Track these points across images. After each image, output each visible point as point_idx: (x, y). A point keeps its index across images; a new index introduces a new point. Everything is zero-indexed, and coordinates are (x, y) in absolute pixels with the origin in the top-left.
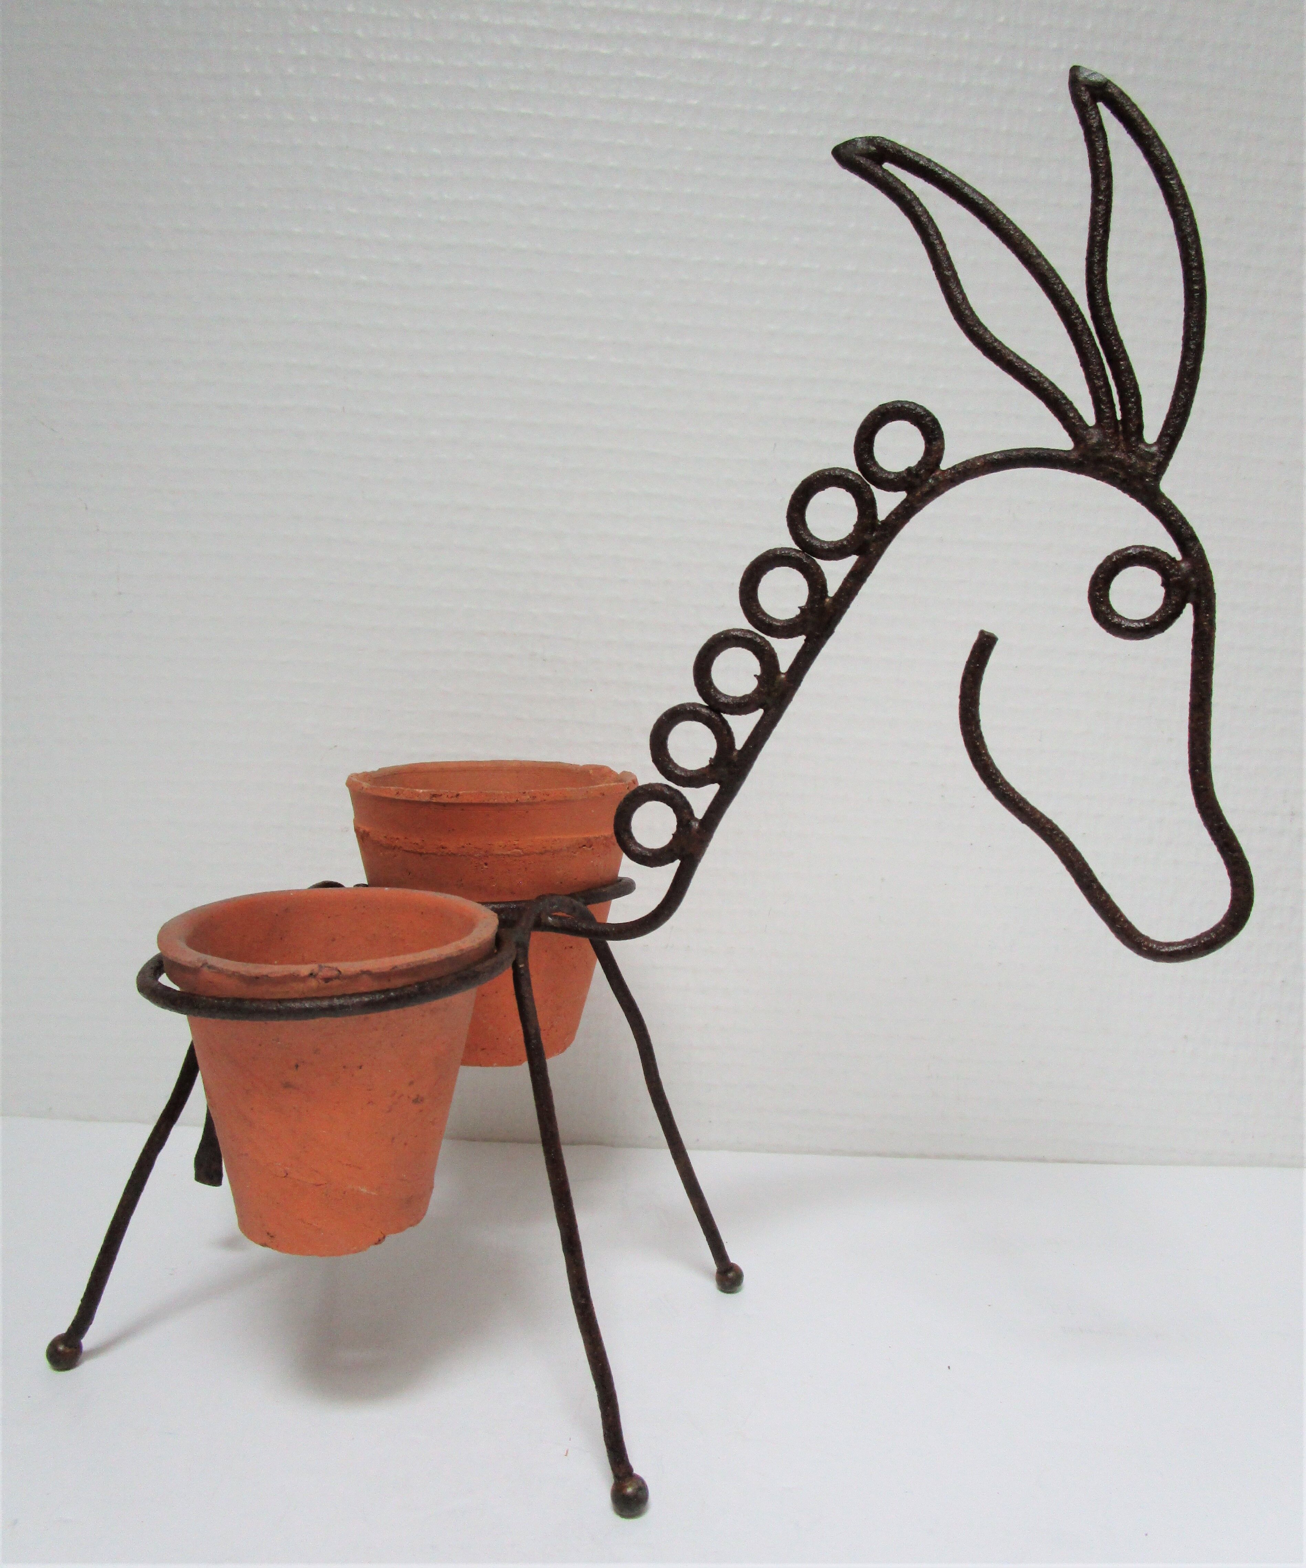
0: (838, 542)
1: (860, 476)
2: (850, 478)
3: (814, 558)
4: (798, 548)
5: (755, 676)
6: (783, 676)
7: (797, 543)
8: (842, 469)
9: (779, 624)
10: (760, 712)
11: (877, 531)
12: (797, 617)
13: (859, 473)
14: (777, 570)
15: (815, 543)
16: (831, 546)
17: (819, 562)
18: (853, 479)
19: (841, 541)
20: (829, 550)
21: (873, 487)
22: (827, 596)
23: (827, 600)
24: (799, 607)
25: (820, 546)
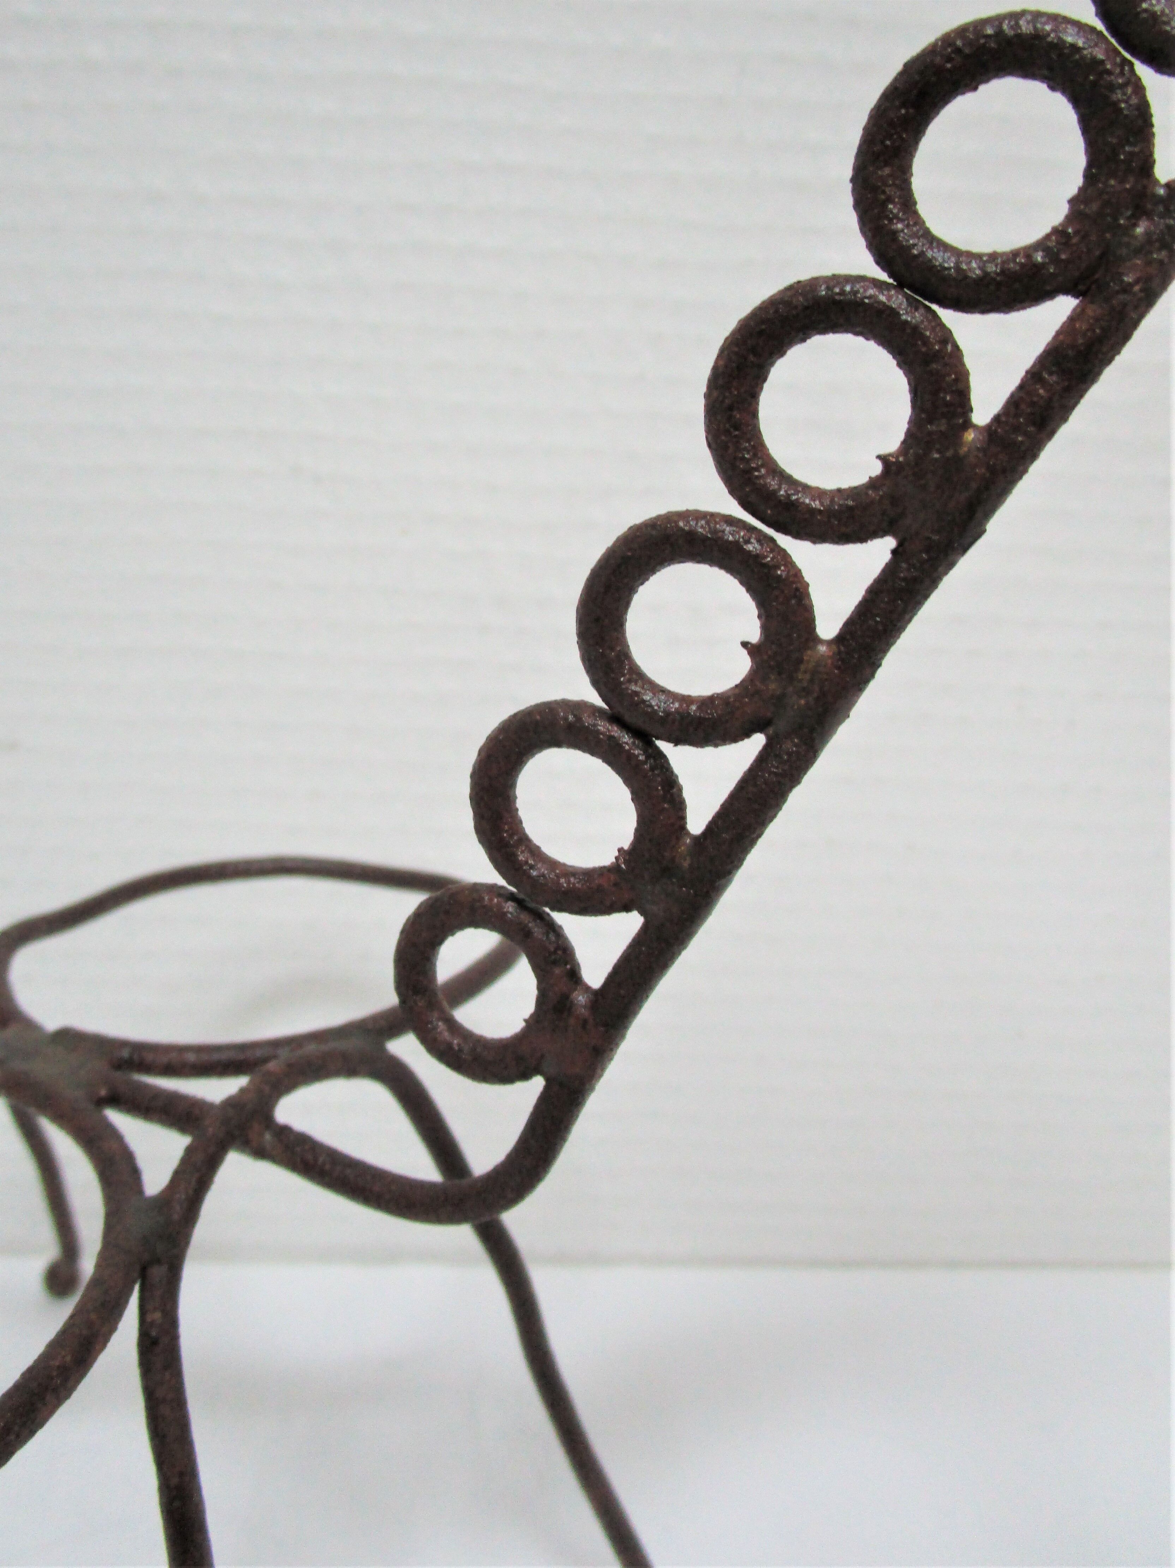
0: (1015, 254)
1: (1100, 33)
2: (1069, 39)
3: (934, 307)
4: (883, 276)
5: (745, 644)
6: (822, 649)
7: (882, 260)
8: (1037, 15)
9: (816, 504)
10: (758, 741)
11: (1149, 215)
12: (873, 483)
13: (1100, 26)
14: (818, 341)
15: (938, 257)
16: (991, 268)
17: (947, 316)
18: (1080, 43)
19: (1028, 251)
20: (985, 280)
21: (1143, 71)
22: (967, 424)
23: (970, 436)
24: (879, 457)
25: (958, 268)
